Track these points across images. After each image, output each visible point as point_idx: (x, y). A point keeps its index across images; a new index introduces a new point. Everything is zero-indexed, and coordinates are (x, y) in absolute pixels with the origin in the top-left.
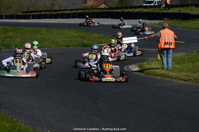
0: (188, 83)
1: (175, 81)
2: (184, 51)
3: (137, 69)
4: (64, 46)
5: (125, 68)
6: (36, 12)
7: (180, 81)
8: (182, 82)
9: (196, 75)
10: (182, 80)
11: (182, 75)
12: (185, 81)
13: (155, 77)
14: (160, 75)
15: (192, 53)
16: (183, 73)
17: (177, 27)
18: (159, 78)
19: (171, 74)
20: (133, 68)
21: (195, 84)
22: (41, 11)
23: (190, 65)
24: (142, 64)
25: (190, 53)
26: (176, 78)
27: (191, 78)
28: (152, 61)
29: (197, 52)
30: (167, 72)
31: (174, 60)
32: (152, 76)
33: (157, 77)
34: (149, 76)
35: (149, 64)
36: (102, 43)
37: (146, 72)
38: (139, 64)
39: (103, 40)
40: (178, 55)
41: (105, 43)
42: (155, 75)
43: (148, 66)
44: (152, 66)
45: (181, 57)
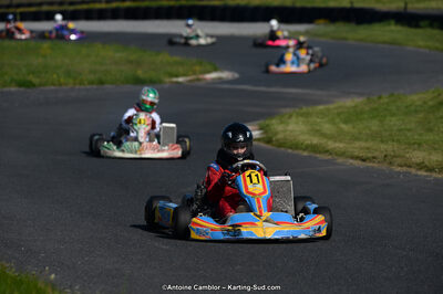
0: (371, 164)
1: (340, 160)
2: (361, 95)
3: (257, 134)
4: (91, 83)
6: (30, 5)
7: (351, 161)
8: (357, 163)
9: (388, 148)
10: (357, 158)
11: (357, 148)
12: (364, 160)
13: (296, 152)
14: (307, 148)
15: (380, 97)
16: (357, 144)
17: (345, 39)
18: (305, 154)
19: (331, 145)
21: (384, 167)
22: (40, 4)
23: (374, 125)
24: (267, 122)
25: (375, 98)
26: (343, 154)
27: (376, 154)
28: (290, 117)
29: (392, 95)
30: (323, 141)
31: (339, 114)
32: (290, 151)
33: (300, 152)
34: (283, 149)
35: (282, 123)
36: (177, 76)
37: (277, 140)
38: (261, 122)
39: (181, 70)
40: (350, 102)
41: (184, 75)
42: (296, 146)
43: (280, 128)
44: (291, 127)
45: (355, 107)
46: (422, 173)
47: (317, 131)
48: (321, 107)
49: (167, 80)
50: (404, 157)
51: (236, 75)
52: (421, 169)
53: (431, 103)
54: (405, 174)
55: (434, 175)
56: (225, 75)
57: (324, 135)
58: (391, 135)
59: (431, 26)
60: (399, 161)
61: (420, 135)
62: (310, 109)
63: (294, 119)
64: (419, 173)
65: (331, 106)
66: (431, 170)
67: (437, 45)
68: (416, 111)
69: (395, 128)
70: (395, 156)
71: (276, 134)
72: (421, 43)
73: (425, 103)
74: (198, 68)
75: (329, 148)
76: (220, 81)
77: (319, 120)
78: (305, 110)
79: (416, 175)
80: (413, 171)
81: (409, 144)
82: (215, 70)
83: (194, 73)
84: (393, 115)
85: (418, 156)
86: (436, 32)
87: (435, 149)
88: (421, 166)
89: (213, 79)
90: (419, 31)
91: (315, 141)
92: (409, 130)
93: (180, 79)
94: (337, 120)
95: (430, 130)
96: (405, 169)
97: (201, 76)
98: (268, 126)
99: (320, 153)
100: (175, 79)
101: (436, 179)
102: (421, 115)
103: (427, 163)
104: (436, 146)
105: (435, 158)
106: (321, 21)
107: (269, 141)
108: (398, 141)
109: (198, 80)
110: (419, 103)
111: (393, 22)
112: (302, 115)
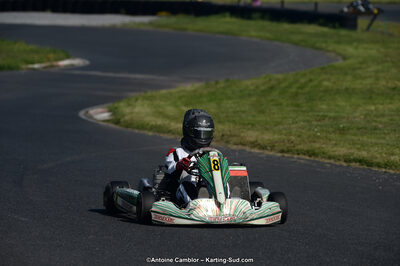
2: (200, 80)
3: (105, 115)
5: (82, 114)
9: (225, 128)
13: (142, 132)
14: (152, 128)
15: (217, 83)
17: (185, 29)
18: (150, 134)
19: (174, 125)
20: (97, 114)
23: (213, 107)
24: (116, 105)
25: (213, 83)
28: (136, 100)
29: (227, 80)
30: (167, 122)
31: (180, 98)
32: (136, 131)
33: (146, 132)
34: (130, 130)
35: (129, 105)
36: (33, 63)
37: (125, 121)
38: (110, 105)
39: (36, 57)
40: (189, 87)
41: (39, 62)
42: (142, 127)
43: (127, 110)
44: (137, 110)
45: (195, 91)
46: (256, 151)
47: (161, 113)
48: (164, 91)
49: (24, 66)
50: (239, 136)
51: (87, 62)
52: (254, 147)
53: (263, 88)
54: (241, 151)
55: (267, 152)
56: (77, 62)
57: (166, 117)
58: (227, 117)
59: (262, 18)
60: (235, 139)
61: (254, 116)
62: (154, 93)
63: (139, 102)
64: (253, 150)
65: (173, 91)
66: (264, 148)
67: (268, 35)
68: (250, 95)
69: (231, 110)
70: (231, 136)
71: (124, 116)
72: (253, 33)
73: (257, 87)
74: (51, 56)
75: (172, 128)
76: (72, 67)
77: (162, 103)
78: (149, 94)
79: (251, 153)
80: (248, 149)
81: (244, 124)
82: (68, 57)
83: (49, 60)
84: (230, 98)
85: (251, 135)
86: (267, 24)
87: (267, 129)
88: (254, 144)
89: (66, 66)
90: (252, 23)
91: (159, 122)
92: (244, 112)
93: (36, 66)
94: (179, 103)
95: (262, 112)
96: (240, 147)
97: (55, 63)
98: (116, 108)
99: (164, 132)
100: (31, 66)
101: (268, 156)
102: (254, 99)
103: (259, 142)
104: (268, 126)
105: (267, 137)
106: (164, 13)
107: (117, 122)
108: (234, 122)
109: (52, 66)
110: (252, 88)
111: (228, 14)
112: (147, 99)
